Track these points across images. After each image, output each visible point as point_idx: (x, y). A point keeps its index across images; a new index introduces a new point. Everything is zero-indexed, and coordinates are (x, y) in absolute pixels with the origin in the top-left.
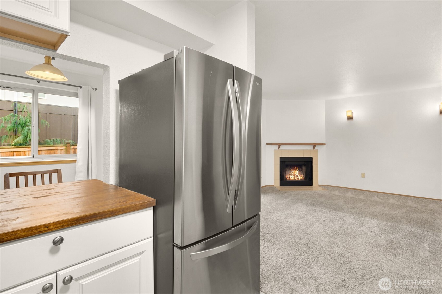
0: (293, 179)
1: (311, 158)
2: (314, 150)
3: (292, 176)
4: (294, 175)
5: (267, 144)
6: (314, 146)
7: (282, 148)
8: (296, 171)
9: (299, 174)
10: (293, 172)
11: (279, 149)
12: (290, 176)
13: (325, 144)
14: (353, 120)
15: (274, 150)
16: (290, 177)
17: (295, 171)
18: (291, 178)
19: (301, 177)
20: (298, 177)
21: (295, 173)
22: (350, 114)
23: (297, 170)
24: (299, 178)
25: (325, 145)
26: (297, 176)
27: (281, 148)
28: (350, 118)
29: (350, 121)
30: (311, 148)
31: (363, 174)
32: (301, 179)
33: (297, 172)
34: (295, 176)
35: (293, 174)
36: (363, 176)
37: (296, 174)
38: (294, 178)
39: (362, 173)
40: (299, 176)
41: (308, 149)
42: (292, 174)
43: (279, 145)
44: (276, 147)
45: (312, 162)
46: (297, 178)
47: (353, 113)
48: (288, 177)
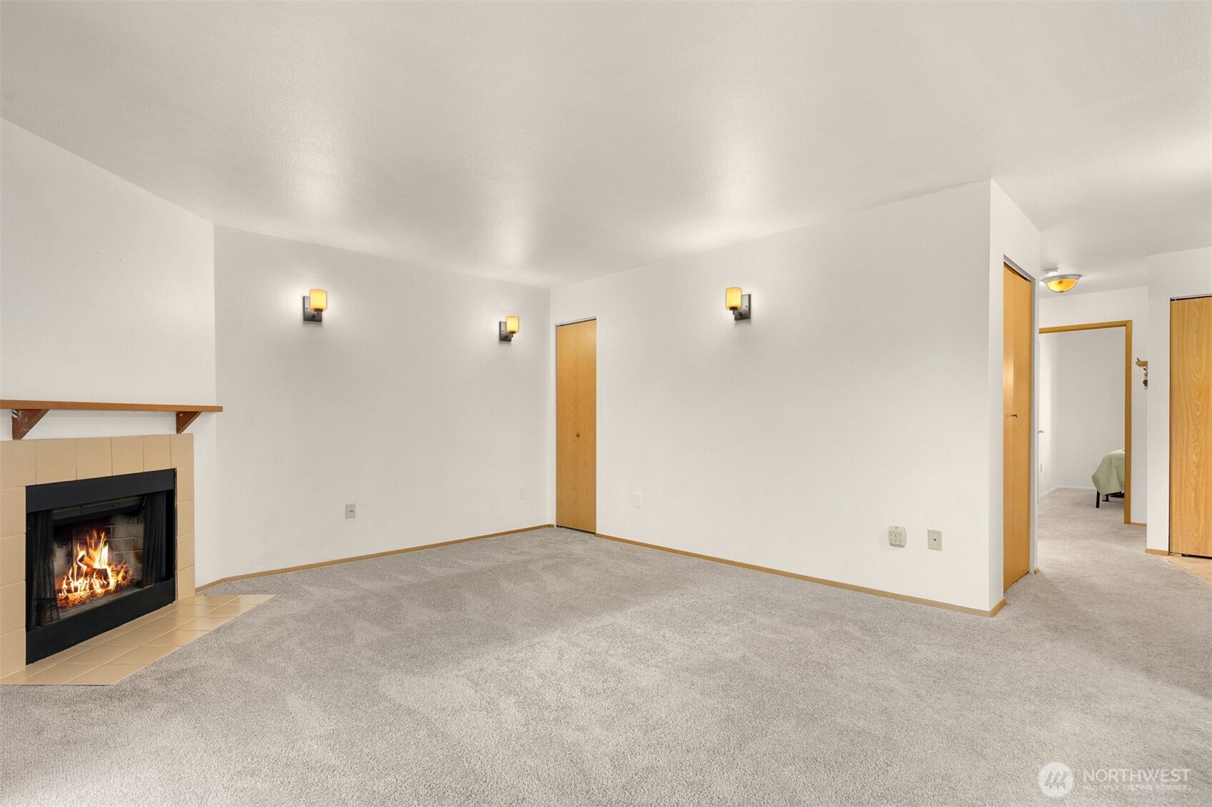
0: (82, 593)
1: (171, 475)
2: (180, 437)
3: (81, 580)
4: (90, 573)
6: (185, 417)
8: (95, 549)
9: (109, 565)
10: (85, 558)
12: (69, 584)
14: (321, 323)
16: (69, 591)
17: (91, 551)
18: (76, 589)
19: (118, 573)
20: (106, 577)
21: (91, 563)
23: (101, 544)
24: (108, 584)
26: (103, 574)
28: (313, 317)
29: (312, 327)
30: (166, 426)
32: (118, 588)
33: (101, 557)
34: (91, 576)
35: (84, 568)
37: (97, 566)
38: (91, 588)
39: (346, 504)
40: (109, 571)
42: (79, 568)
46: (102, 586)
48: (63, 590)
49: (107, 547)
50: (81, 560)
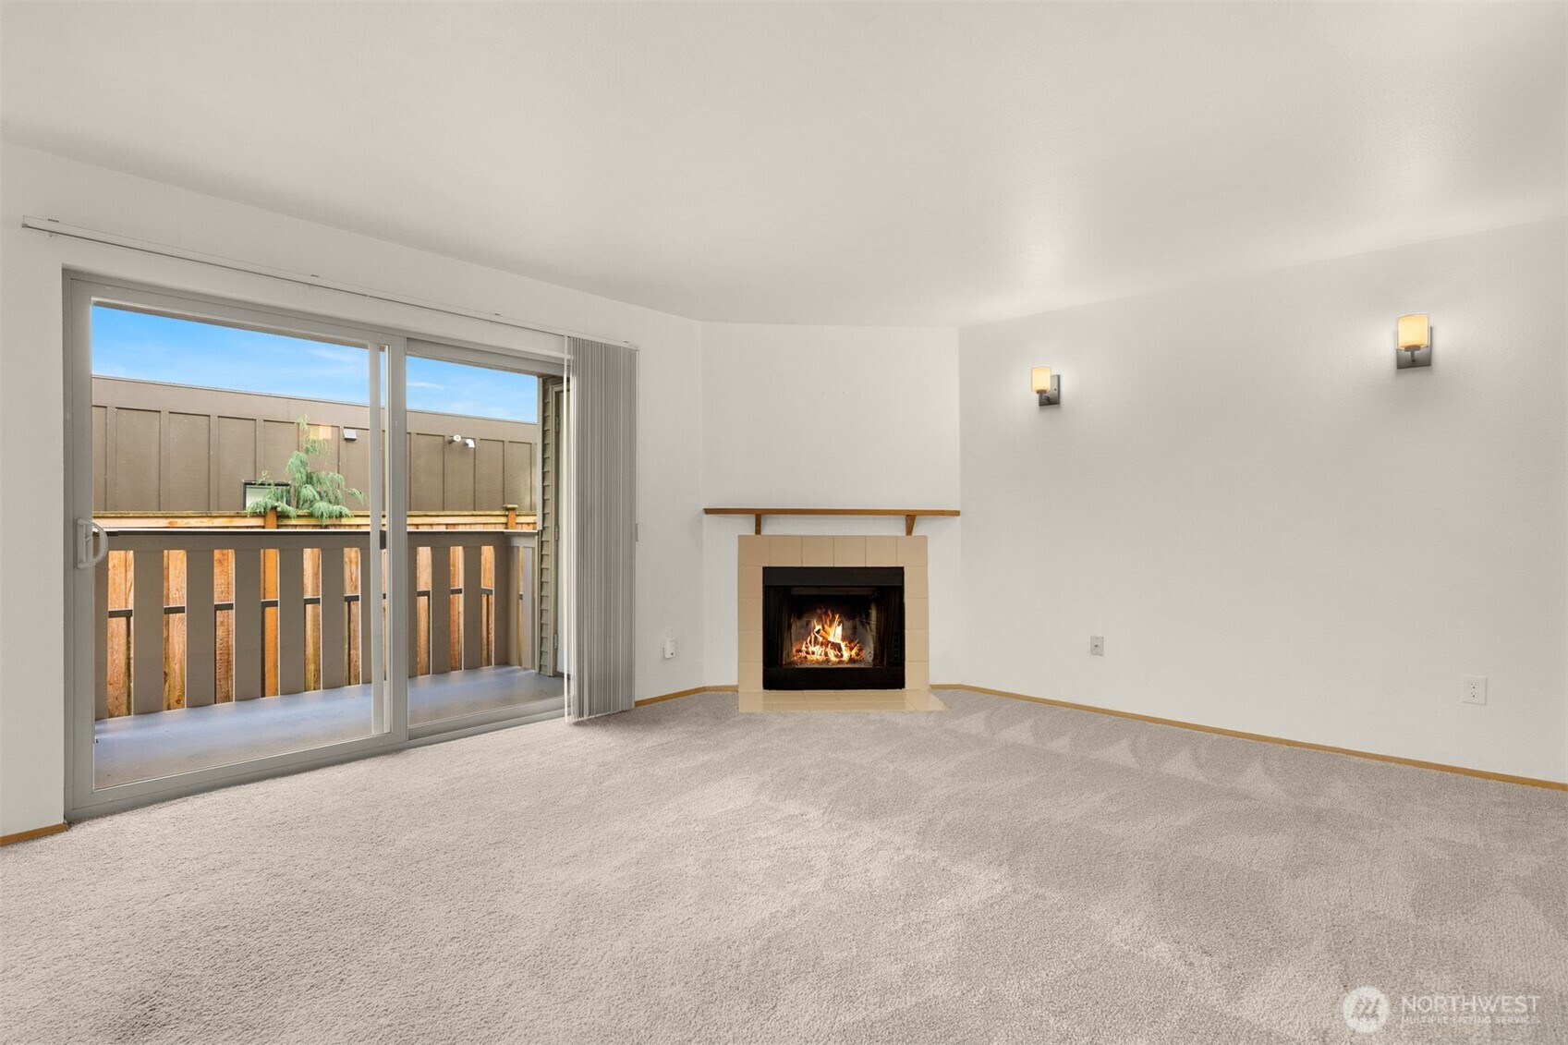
0: (818, 657)
1: (898, 573)
2: (909, 537)
3: (818, 647)
4: (826, 643)
5: (708, 511)
6: (911, 518)
7: (772, 528)
8: (830, 626)
9: (843, 641)
10: (822, 632)
11: (758, 532)
12: (807, 647)
13: (957, 513)
14: (1059, 407)
15: (741, 538)
16: (807, 653)
17: (826, 626)
18: (813, 653)
19: (851, 649)
20: (840, 650)
21: (826, 636)
22: (1045, 383)
23: (836, 623)
24: (842, 656)
25: (959, 518)
26: (837, 647)
27: (766, 530)
28: (1049, 401)
29: (1049, 412)
30: (896, 528)
31: (1097, 638)
32: (851, 660)
33: (836, 633)
34: (827, 646)
35: (821, 639)
36: (1097, 648)
37: (831, 639)
38: (826, 654)
39: (1092, 637)
40: (843, 645)
41: (891, 534)
42: (816, 638)
43: (759, 516)
44: (745, 526)
45: (900, 590)
46: (836, 656)
47: (1059, 377)
48: (801, 651)
49: (841, 627)
50: (818, 632)
